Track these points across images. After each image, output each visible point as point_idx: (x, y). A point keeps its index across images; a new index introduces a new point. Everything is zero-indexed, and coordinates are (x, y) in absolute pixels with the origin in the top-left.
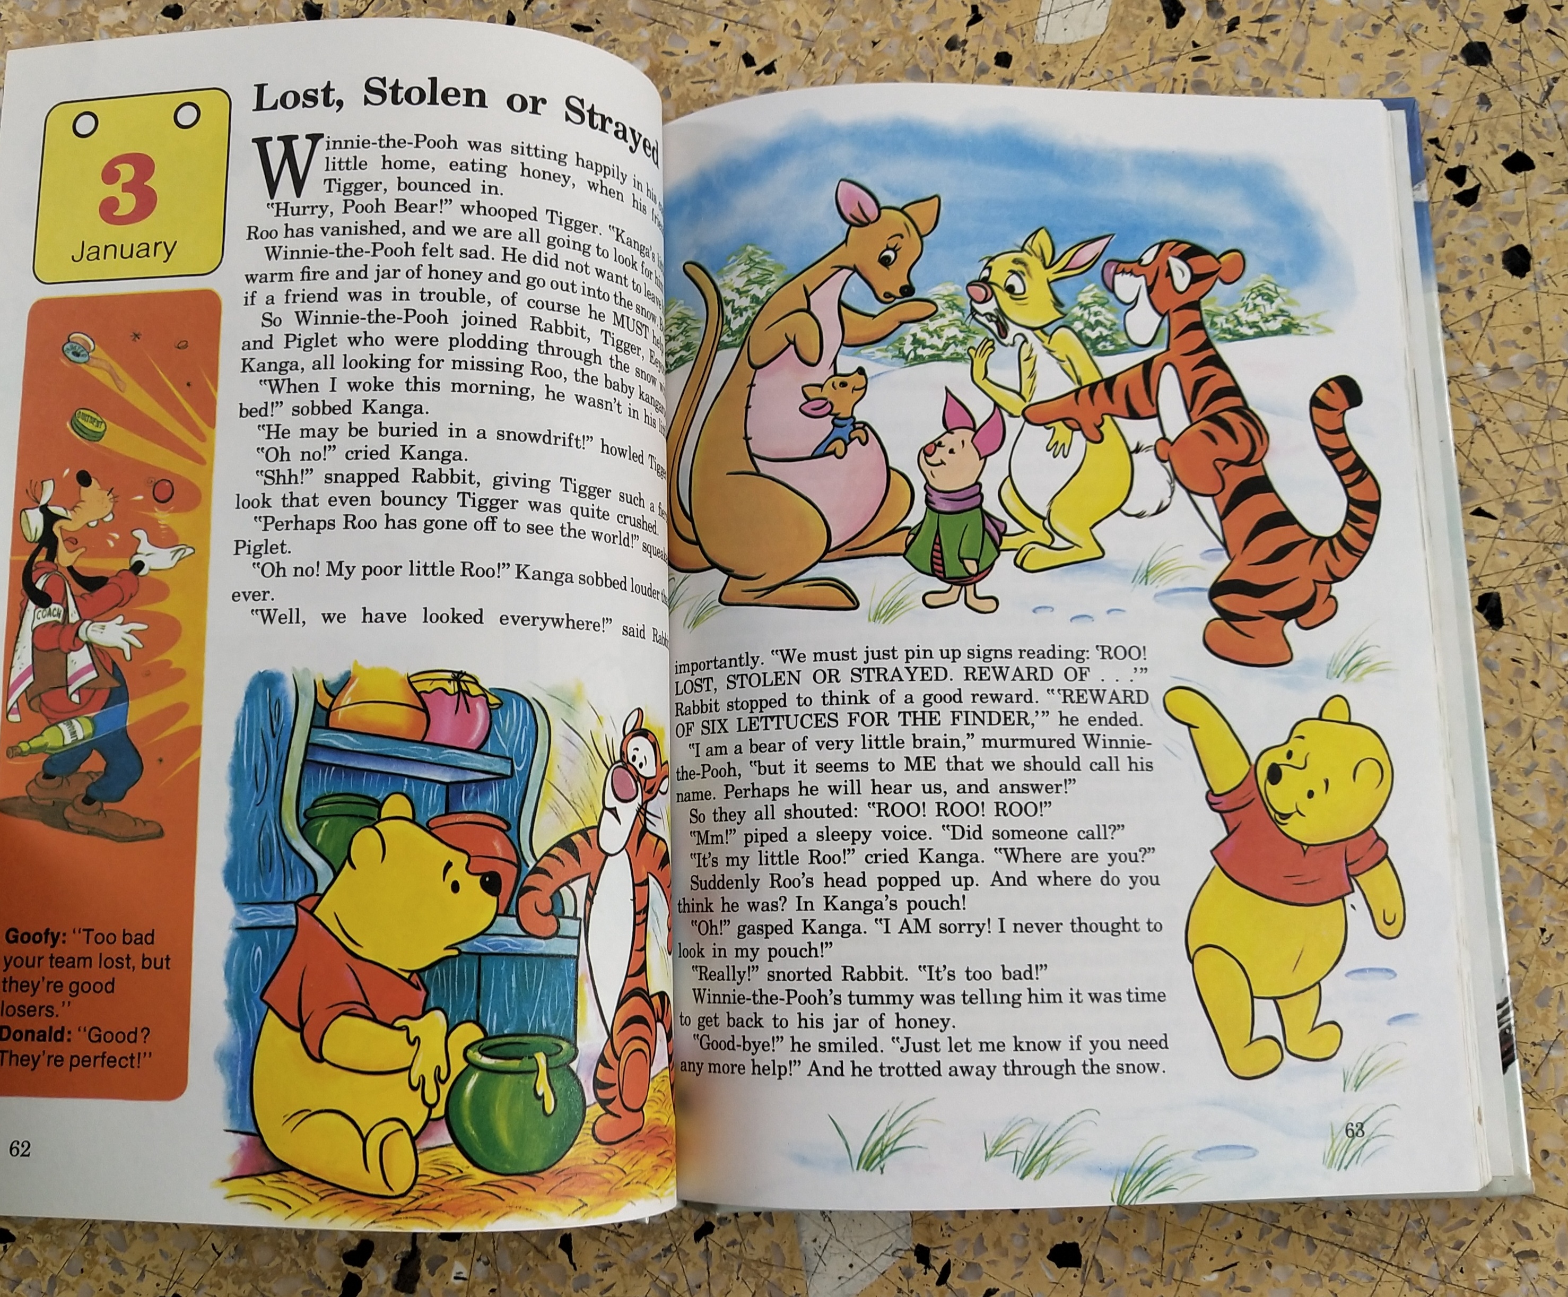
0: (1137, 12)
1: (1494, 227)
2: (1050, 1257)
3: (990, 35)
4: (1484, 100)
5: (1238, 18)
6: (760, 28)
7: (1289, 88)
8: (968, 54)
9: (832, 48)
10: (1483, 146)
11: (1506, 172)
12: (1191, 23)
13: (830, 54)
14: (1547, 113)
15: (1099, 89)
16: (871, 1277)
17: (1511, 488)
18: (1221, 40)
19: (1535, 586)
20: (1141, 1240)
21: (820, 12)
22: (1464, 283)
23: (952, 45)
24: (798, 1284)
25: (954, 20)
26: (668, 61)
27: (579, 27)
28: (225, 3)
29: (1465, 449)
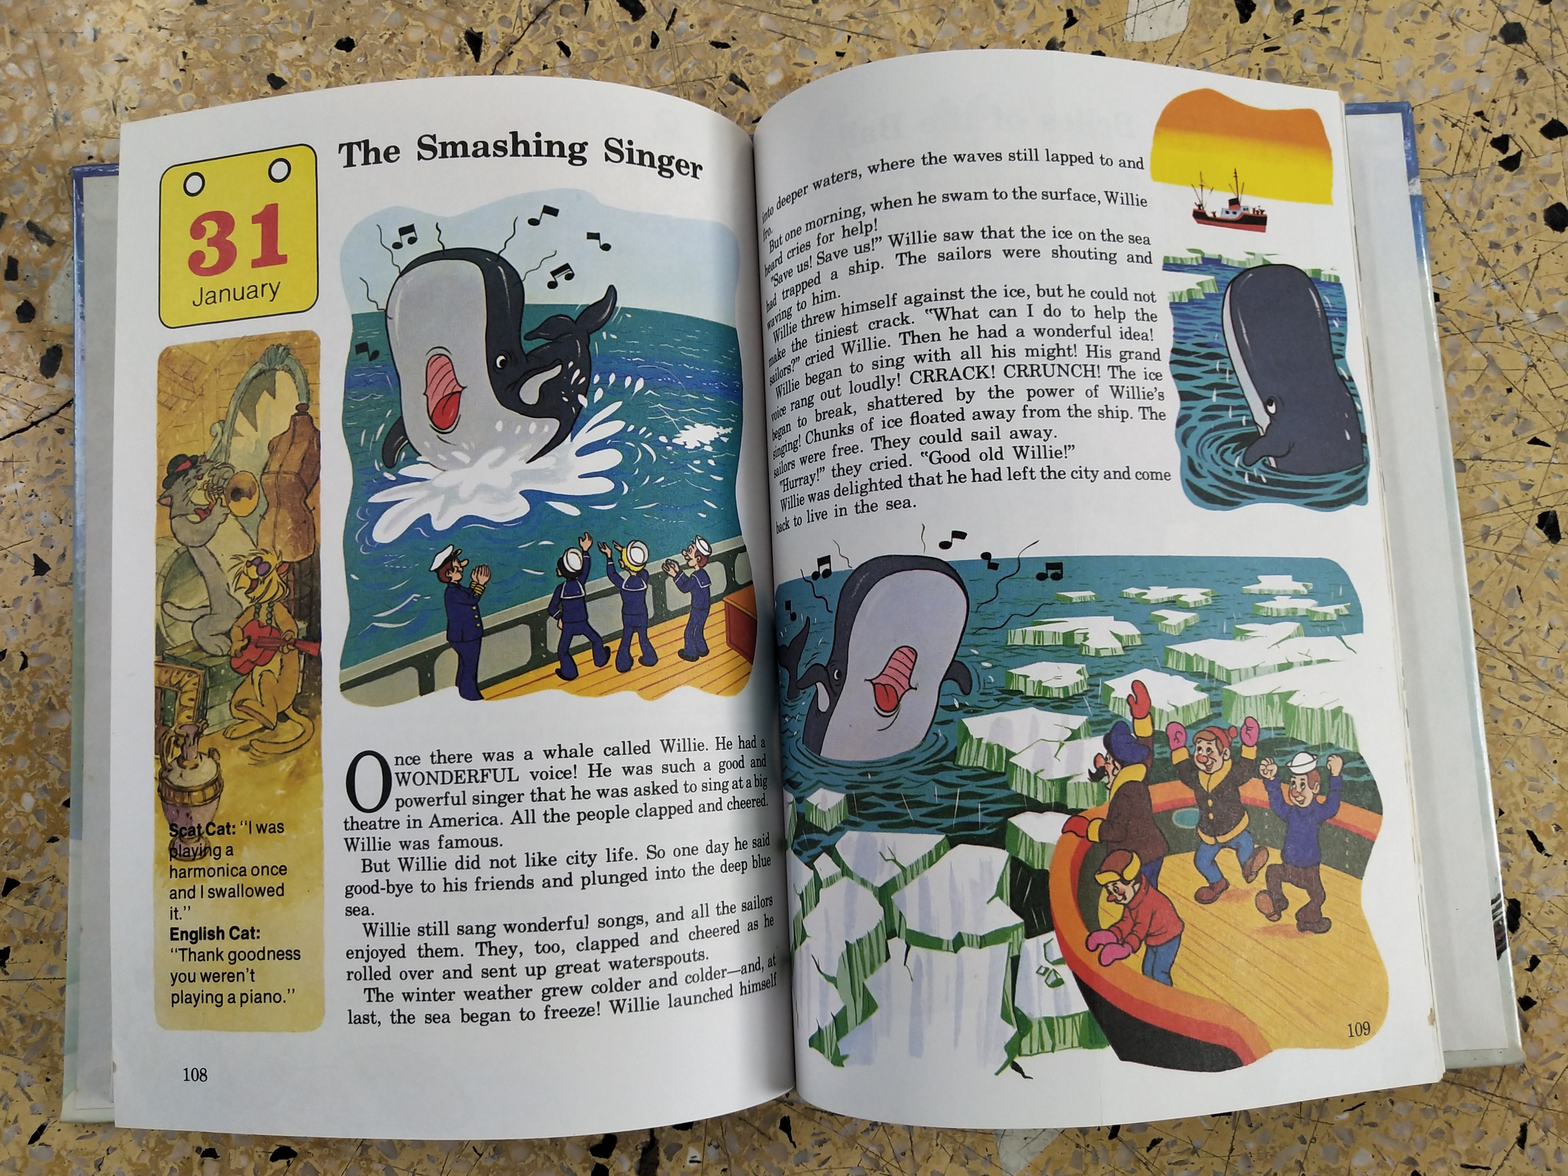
1: (1536, 188)
3: (1085, 36)
4: (1522, 75)
7: (1351, 72)
10: (1523, 116)
11: (1544, 138)
12: (1261, 17)
17: (1561, 418)
22: (1512, 240)
26: (799, 72)
27: (717, 45)
28: (393, 35)
29: (1520, 386)
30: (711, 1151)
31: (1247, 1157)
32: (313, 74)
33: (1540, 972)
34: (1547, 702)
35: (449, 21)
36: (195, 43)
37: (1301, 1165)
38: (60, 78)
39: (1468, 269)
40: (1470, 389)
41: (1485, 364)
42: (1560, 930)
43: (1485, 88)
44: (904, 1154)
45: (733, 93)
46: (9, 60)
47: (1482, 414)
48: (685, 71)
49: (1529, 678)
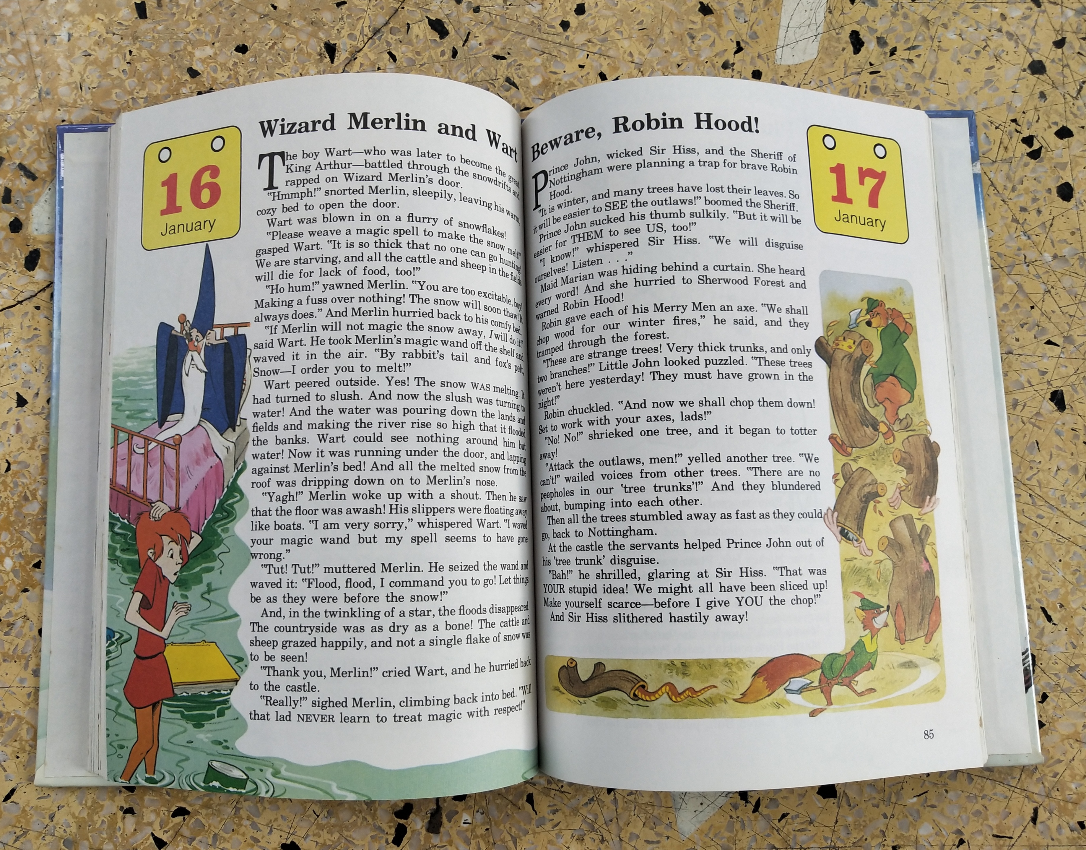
0: (836, 45)
1: (1052, 172)
2: (818, 793)
3: (748, 60)
4: (1043, 95)
5: (896, 47)
6: (609, 57)
7: (928, 90)
8: (735, 71)
9: (653, 69)
10: (1043, 123)
11: (1057, 138)
12: (868, 51)
13: (652, 73)
14: (1080, 103)
15: (816, 91)
16: (714, 810)
17: (1067, 327)
18: (886, 61)
19: (1083, 386)
21: (645, 46)
22: (1035, 206)
23: (725, 65)
24: (670, 815)
25: (726, 50)
26: (553, 77)
27: (497, 57)
28: (275, 43)
29: (1039, 305)
30: (478, 816)
31: (847, 827)
32: (219, 68)
33: (1048, 704)
34: (1055, 520)
35: (313, 35)
36: (138, 45)
37: (883, 833)
38: (44, 66)
39: (1006, 225)
40: (1005, 305)
41: (1016, 289)
42: (1062, 675)
43: (1018, 104)
44: (611, 821)
45: (508, 90)
46: (9, 53)
47: (1014, 322)
48: (475, 75)
49: (1043, 503)
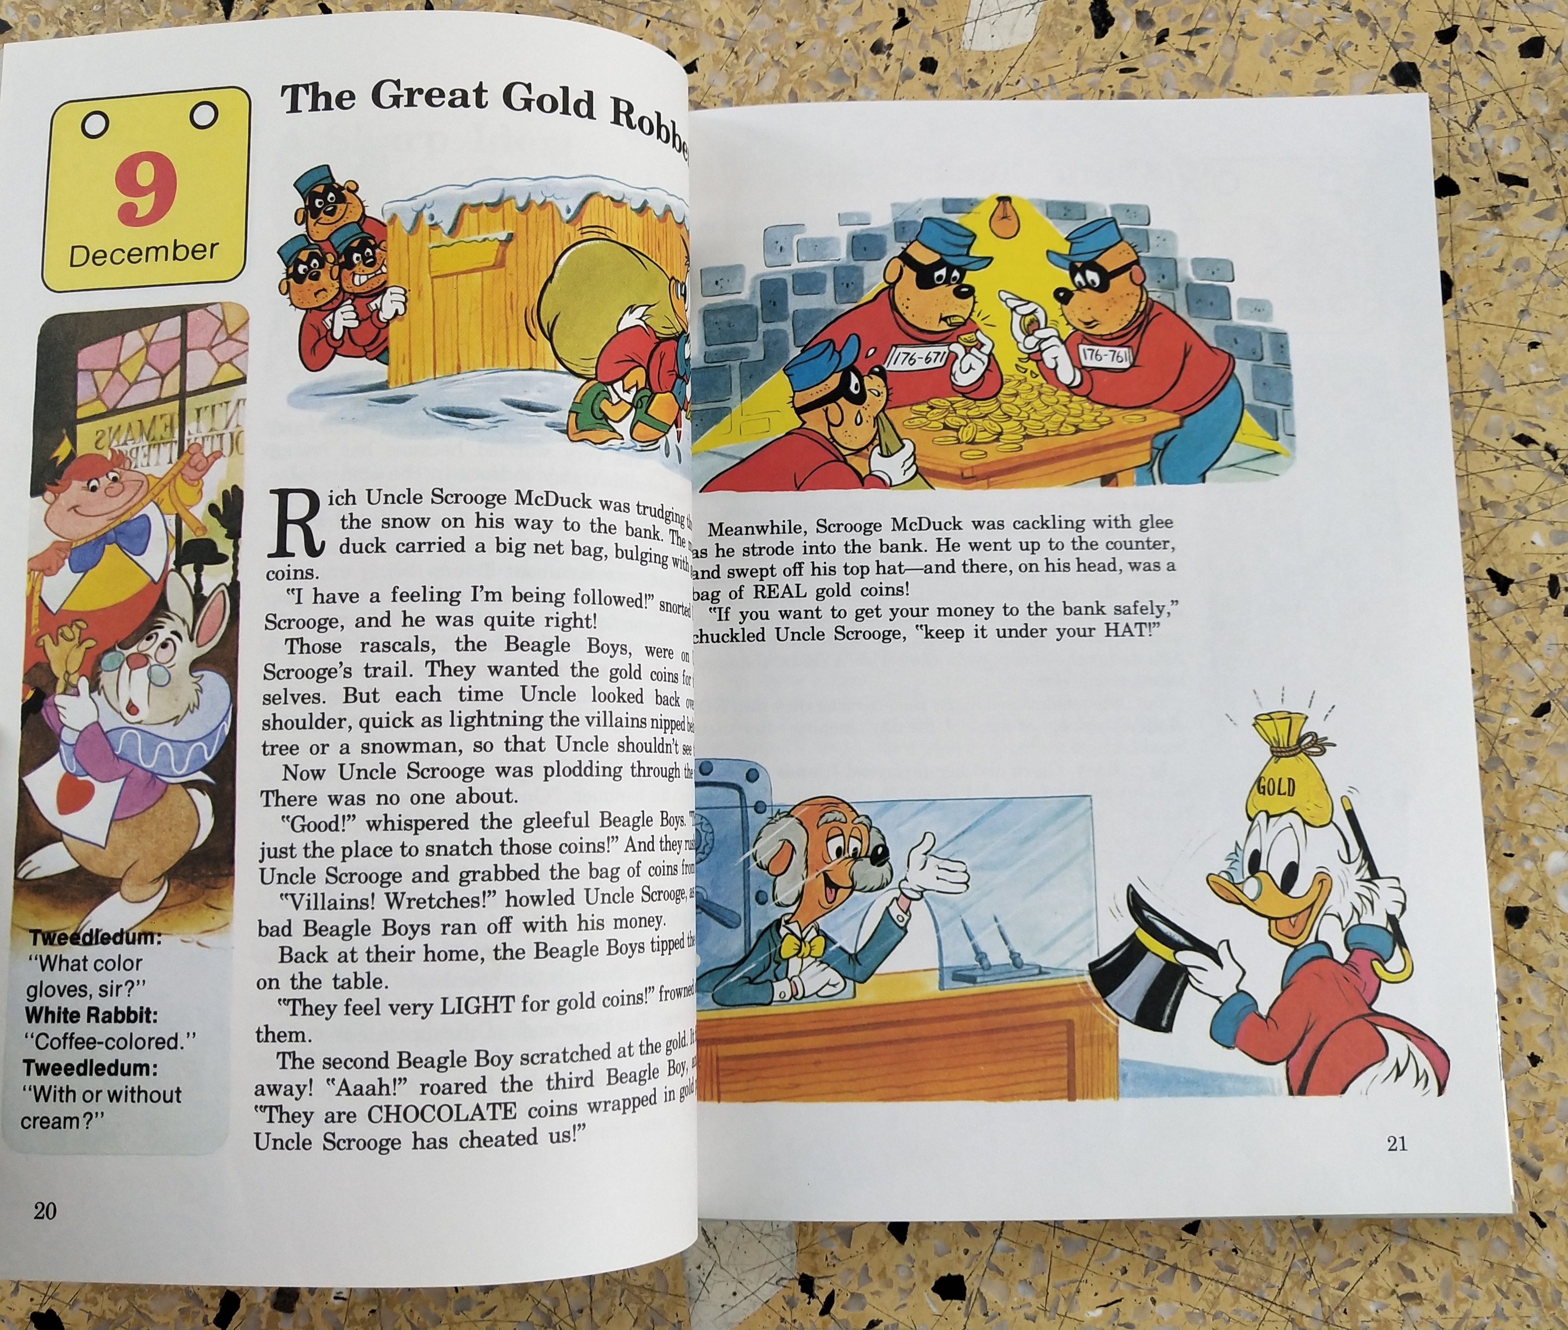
0: (1066, 20)
2: (935, 1289)
5: (1167, 30)
6: (682, 25)
8: (893, 58)
9: (755, 47)
13: (753, 54)
14: (1474, 137)
15: (1025, 99)
16: (754, 1305)
18: (1150, 52)
20: (1025, 1274)
21: (744, 11)
23: (877, 48)
24: (679, 1310)
25: (880, 22)
